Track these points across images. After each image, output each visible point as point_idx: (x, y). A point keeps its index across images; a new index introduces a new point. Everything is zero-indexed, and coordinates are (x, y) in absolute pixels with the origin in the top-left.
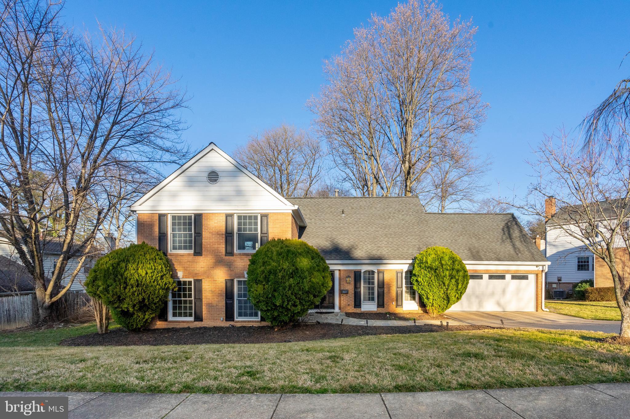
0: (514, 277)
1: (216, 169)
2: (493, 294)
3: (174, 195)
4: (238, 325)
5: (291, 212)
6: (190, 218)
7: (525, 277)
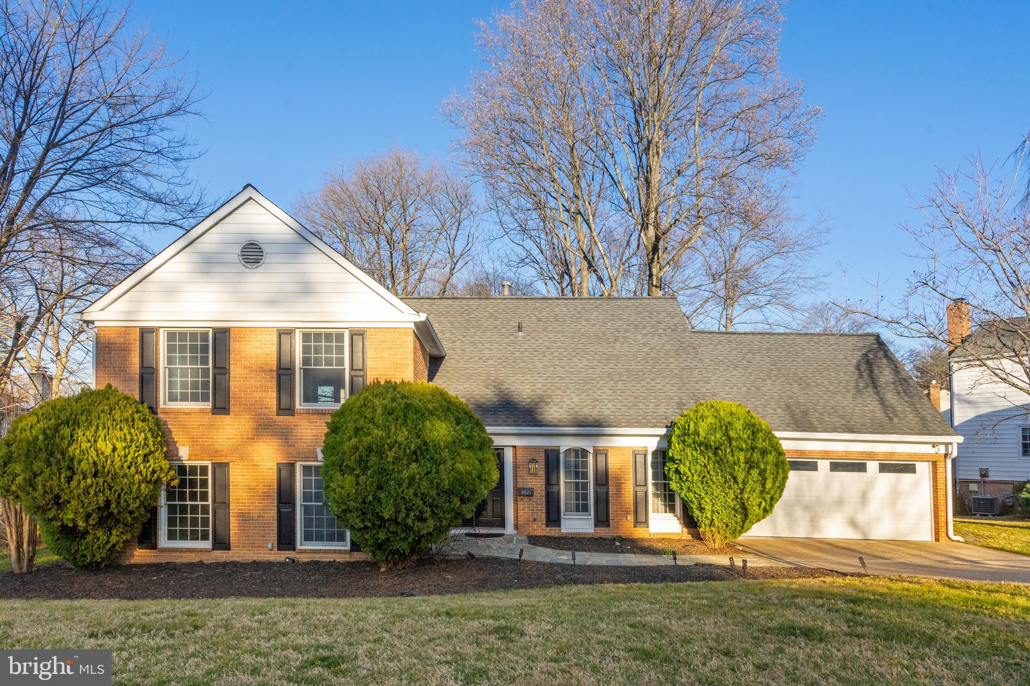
0: (884, 468)
1: (258, 239)
2: (840, 503)
3: (171, 291)
4: (305, 558)
5: (412, 326)
6: (205, 336)
7: (909, 469)
